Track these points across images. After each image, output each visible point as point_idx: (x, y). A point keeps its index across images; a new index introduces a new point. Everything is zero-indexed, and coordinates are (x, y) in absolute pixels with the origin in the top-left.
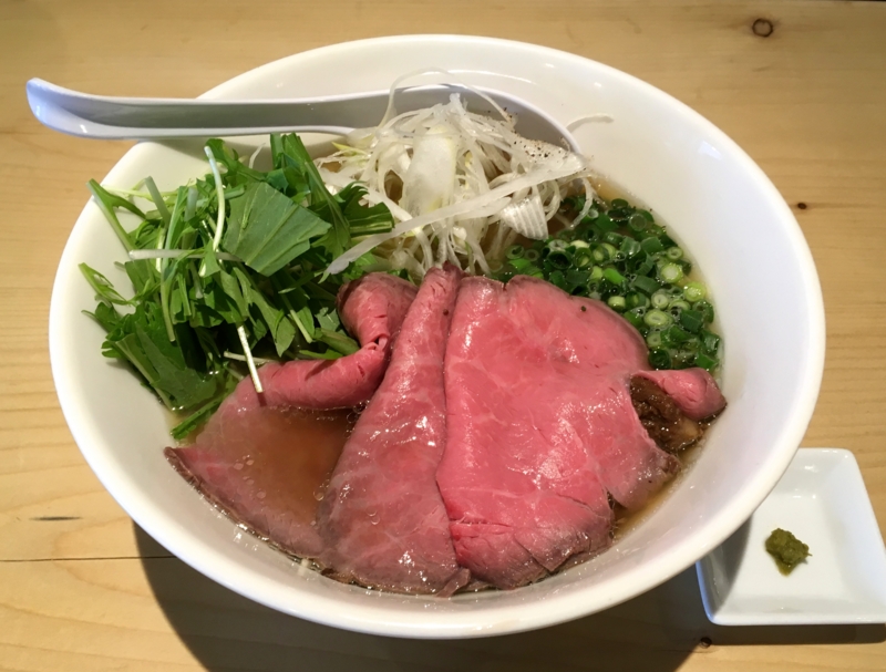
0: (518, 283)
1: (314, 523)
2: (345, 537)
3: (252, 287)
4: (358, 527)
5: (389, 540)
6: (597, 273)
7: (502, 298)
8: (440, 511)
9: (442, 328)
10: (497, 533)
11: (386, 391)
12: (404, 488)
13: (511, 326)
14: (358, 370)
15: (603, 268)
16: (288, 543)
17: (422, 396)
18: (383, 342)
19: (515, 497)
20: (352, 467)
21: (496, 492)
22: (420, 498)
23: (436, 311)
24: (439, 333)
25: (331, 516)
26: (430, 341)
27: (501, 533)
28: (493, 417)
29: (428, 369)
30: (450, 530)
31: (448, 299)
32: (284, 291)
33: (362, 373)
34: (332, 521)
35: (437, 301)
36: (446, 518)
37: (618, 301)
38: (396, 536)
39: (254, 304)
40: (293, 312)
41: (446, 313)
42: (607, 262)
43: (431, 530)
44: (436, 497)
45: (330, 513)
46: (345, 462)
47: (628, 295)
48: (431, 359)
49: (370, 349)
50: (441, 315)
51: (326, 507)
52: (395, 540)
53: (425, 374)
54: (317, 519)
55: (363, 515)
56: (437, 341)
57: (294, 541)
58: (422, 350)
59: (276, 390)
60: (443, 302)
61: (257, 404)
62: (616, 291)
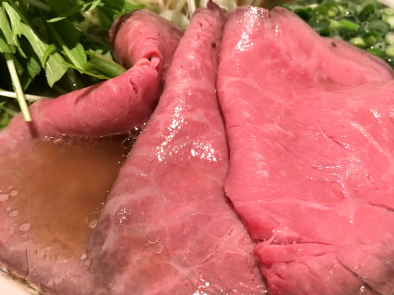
0: (280, 13)
1: (84, 256)
2: (121, 272)
3: (22, 21)
4: (137, 258)
5: (176, 273)
6: (335, 24)
7: (267, 25)
8: (238, 231)
9: (211, 58)
10: (318, 255)
11: (161, 112)
12: (189, 209)
13: (278, 50)
14: (131, 86)
15: (338, 20)
16: (50, 284)
17: (198, 116)
18: (156, 61)
19: (325, 208)
20: (129, 189)
21: (303, 204)
22: (209, 219)
23: (205, 42)
24: (208, 62)
25: (104, 247)
26: (201, 68)
27: (323, 254)
28: (278, 128)
29: (202, 92)
30: (256, 254)
31: (214, 33)
32: (52, 20)
33: (135, 89)
34: (105, 253)
35: (205, 33)
36: (248, 240)
37: (358, 41)
38: (185, 266)
39: (22, 36)
40: (65, 48)
41: (214, 46)
42: (340, 17)
43: (228, 256)
44: (230, 215)
45: (102, 243)
46: (120, 185)
47: (366, 36)
48: (204, 83)
49: (142, 65)
50: (209, 46)
51: (99, 236)
52: (184, 272)
53: (200, 96)
54: (88, 252)
55: (142, 243)
56: (208, 69)
57: (57, 281)
58: (195, 74)
59: (47, 119)
60: (210, 35)
61: (29, 136)
62: (354, 34)
